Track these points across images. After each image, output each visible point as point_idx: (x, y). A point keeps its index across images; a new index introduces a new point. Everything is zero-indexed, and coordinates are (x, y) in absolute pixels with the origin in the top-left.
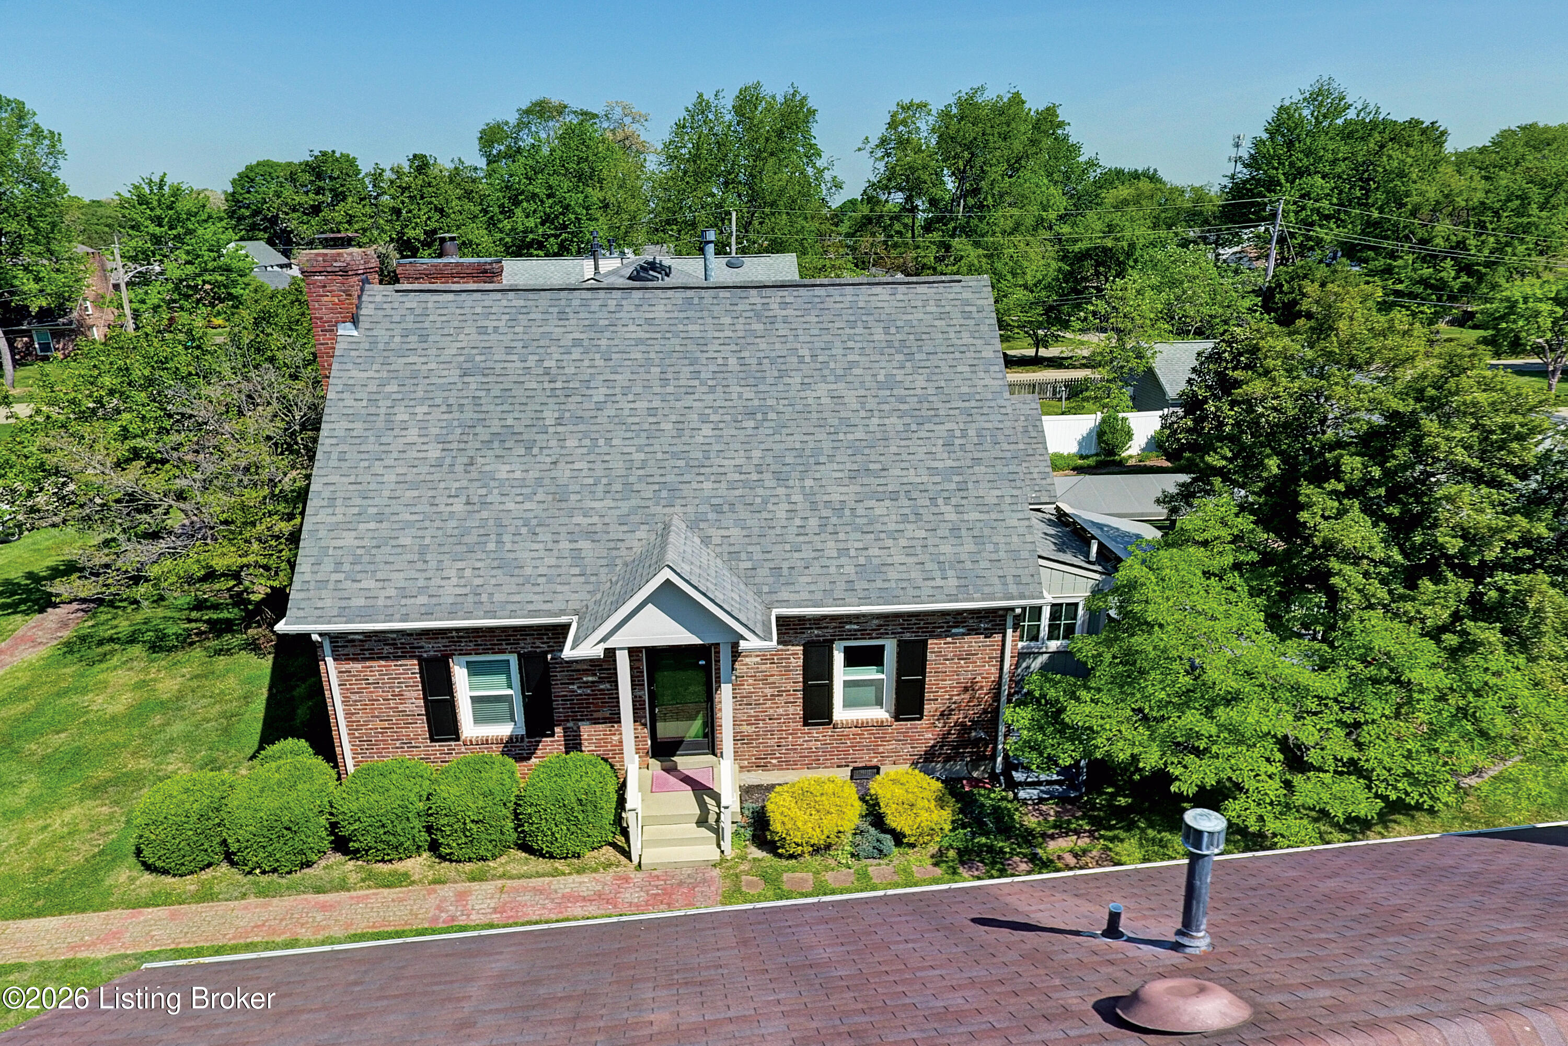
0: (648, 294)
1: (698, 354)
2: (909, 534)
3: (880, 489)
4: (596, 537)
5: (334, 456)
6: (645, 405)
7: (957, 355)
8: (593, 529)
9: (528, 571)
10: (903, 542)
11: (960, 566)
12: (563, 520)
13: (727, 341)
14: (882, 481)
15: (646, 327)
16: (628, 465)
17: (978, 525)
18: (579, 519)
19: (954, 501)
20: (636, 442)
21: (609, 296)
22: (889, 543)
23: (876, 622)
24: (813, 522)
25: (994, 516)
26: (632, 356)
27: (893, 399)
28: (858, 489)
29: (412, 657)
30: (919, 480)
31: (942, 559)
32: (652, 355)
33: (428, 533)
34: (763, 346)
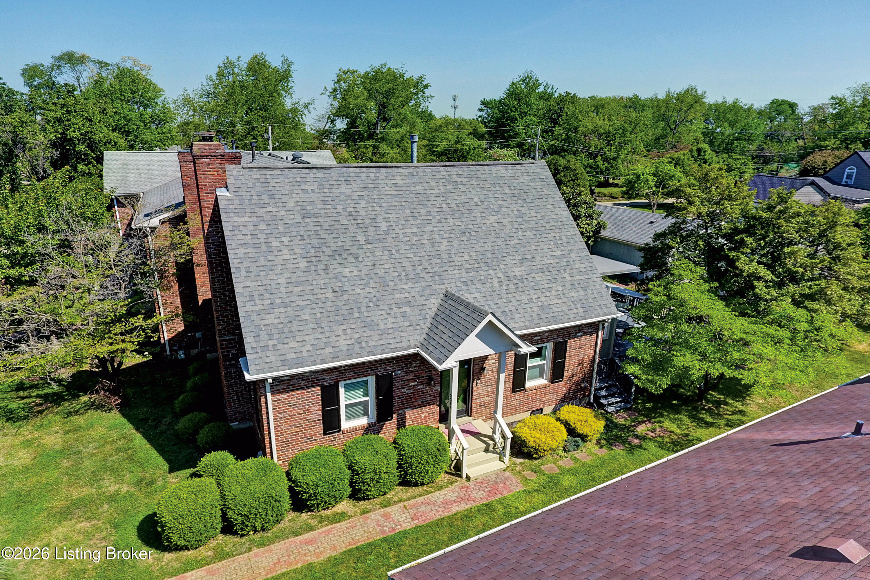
0: (389, 170)
1: (426, 202)
2: (555, 289)
3: (534, 267)
4: (411, 304)
5: (243, 270)
6: (410, 231)
7: (545, 200)
8: (408, 300)
9: (382, 326)
10: (554, 293)
11: (581, 302)
12: (390, 297)
13: (438, 195)
14: (534, 263)
15: (394, 188)
16: (413, 264)
17: (582, 282)
18: (398, 295)
19: (567, 271)
20: (412, 250)
21: (369, 171)
22: (548, 294)
23: (547, 334)
24: (511, 287)
25: (586, 277)
26: (393, 204)
27: (524, 223)
28: (526, 268)
29: (317, 386)
30: (549, 262)
31: (573, 299)
32: (403, 203)
33: (318, 310)
34: (456, 197)
